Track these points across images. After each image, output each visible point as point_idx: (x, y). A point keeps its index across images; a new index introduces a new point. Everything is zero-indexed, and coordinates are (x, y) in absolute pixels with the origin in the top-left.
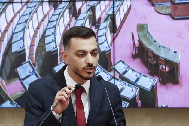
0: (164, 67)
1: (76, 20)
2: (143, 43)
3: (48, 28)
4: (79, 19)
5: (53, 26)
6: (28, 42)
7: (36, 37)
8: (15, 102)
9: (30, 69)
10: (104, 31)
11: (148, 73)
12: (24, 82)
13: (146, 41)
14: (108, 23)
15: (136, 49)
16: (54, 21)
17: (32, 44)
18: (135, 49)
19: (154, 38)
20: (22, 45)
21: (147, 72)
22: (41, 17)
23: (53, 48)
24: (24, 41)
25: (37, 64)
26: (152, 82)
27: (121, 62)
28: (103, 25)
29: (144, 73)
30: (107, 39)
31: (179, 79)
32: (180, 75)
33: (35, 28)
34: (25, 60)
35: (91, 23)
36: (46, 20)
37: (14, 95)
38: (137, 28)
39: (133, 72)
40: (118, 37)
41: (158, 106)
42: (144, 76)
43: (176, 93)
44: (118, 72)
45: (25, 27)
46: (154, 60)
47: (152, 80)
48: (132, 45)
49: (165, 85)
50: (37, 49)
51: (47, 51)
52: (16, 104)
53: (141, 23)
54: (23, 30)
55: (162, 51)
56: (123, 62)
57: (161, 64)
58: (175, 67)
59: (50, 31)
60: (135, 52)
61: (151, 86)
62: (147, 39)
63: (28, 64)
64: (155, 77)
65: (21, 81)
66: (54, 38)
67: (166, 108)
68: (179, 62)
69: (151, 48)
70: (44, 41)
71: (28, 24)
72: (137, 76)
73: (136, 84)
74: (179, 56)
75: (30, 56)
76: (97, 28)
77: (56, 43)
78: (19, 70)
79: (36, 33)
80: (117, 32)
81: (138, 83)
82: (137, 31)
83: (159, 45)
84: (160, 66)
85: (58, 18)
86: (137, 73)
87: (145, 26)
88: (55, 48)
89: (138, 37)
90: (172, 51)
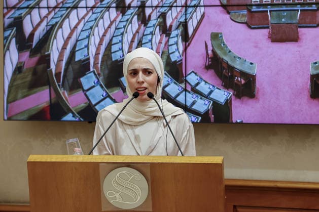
0: (239, 79)
1: (145, 27)
2: (216, 53)
3: (115, 35)
4: (148, 26)
5: (120, 34)
6: (93, 50)
7: (102, 44)
8: (77, 115)
9: (94, 79)
10: (176, 39)
11: (222, 85)
12: (88, 93)
13: (220, 51)
14: (179, 31)
15: (210, 60)
16: (121, 28)
17: (97, 53)
19: (229, 47)
20: (86, 53)
22: (107, 24)
23: (120, 56)
24: (88, 49)
25: (102, 74)
26: (226, 96)
27: (193, 74)
28: (174, 33)
29: (218, 85)
30: (178, 48)
31: (256, 93)
32: (257, 89)
33: (101, 35)
34: (89, 70)
35: (161, 31)
36: (113, 27)
37: (77, 107)
38: (211, 37)
39: (207, 84)
40: (191, 46)
41: (232, 121)
42: (217, 88)
43: (252, 108)
44: (189, 83)
45: (90, 35)
46: (229, 72)
47: (226, 94)
48: (205, 55)
49: (240, 99)
50: (102, 58)
51: (113, 60)
52: (79, 117)
53: (215, 31)
54: (88, 37)
55: (238, 62)
56: (196, 74)
57: (236, 76)
58: (251, 79)
59: (116, 38)
60: (209, 63)
61: (225, 99)
62: (222, 49)
63: (92, 74)
64: (229, 90)
65: (85, 92)
66: (121, 46)
67: (241, 123)
68: (256, 75)
69: (226, 58)
70: (110, 50)
71: (94, 31)
72: (211, 89)
73: (209, 97)
74: (255, 68)
75: (95, 65)
76: (168, 36)
77: (123, 51)
78: (83, 80)
79: (102, 40)
80: (190, 41)
81: (211, 96)
82: (211, 40)
83: (234, 55)
84: (235, 79)
85: (126, 25)
86: (210, 85)
87: (220, 35)
88: (122, 56)
89: (212, 46)
90: (248, 62)
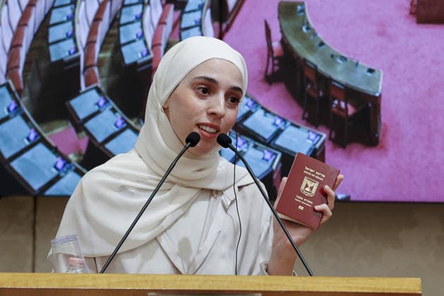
0: (343, 105)
2: (291, 47)
3: (56, 4)
6: (5, 37)
7: (26, 25)
9: (8, 101)
10: (197, 15)
13: (300, 42)
15: (276, 62)
17: (15, 43)
18: (273, 62)
19: (319, 35)
21: (301, 117)
23: (69, 52)
25: (27, 91)
26: (313, 141)
28: (193, 2)
29: (294, 118)
31: (380, 134)
32: (383, 127)
33: (24, 4)
38: (279, 11)
39: (268, 115)
40: (231, 30)
42: (292, 125)
43: (371, 167)
46: (319, 90)
47: (313, 136)
48: (265, 52)
49: (344, 148)
50: (28, 55)
51: (53, 59)
55: (339, 68)
57: (334, 99)
58: (370, 105)
59: (60, 12)
60: (273, 68)
61: (311, 149)
62: (303, 38)
63: (4, 90)
64: (319, 128)
66: (71, 29)
69: (312, 59)
70: (46, 36)
72: (277, 126)
73: (274, 144)
74: (379, 80)
75: (10, 72)
76: (179, 9)
77: (75, 41)
79: (25, 16)
80: (230, 20)
81: (279, 142)
82: (279, 18)
83: (331, 52)
84: (333, 103)
86: (276, 117)
87: (299, 8)
88: (75, 52)
89: (282, 32)
90: (363, 67)
